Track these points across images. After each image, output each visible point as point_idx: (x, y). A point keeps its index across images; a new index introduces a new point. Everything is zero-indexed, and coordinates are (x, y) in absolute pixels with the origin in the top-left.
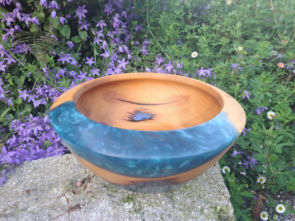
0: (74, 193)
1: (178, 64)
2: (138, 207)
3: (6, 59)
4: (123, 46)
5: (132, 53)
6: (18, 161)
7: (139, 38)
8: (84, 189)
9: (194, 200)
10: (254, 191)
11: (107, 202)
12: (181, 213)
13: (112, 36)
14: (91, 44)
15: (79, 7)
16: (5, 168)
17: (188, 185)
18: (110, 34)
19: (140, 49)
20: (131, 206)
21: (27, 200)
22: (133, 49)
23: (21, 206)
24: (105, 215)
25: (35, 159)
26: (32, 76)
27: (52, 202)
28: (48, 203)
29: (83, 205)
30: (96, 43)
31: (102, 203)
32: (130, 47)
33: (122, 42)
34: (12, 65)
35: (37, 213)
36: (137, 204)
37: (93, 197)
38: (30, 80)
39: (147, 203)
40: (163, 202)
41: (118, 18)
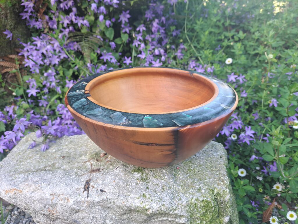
0: (97, 160)
1: (209, 69)
2: (145, 177)
3: (60, 54)
4: (160, 49)
5: (167, 56)
6: (59, 134)
7: (175, 42)
8: (106, 159)
9: (194, 181)
10: (269, 197)
11: (121, 170)
12: (180, 188)
13: (150, 40)
14: (131, 45)
15: (124, 12)
16: (49, 138)
17: (192, 169)
18: (148, 38)
19: (175, 53)
20: (139, 175)
21: (62, 162)
22: (169, 52)
23: (57, 165)
24: (118, 178)
25: (72, 135)
26: (78, 70)
27: (80, 165)
28: (76, 165)
29: (102, 170)
30: (135, 45)
31: (117, 170)
32: (166, 51)
33: (159, 45)
34: (64, 59)
35: (68, 171)
36: (145, 175)
37: (111, 165)
38: (76, 73)
39: (153, 175)
40: (166, 177)
41: (158, 24)
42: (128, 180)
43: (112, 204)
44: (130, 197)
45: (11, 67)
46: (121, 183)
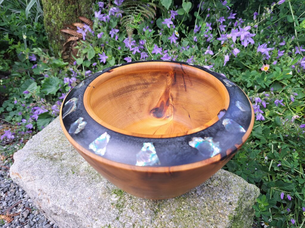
2: (121, 204)
11: (103, 185)
20: (116, 199)
24: (95, 195)
36: (122, 200)
42: (103, 202)
43: (81, 222)
44: (96, 222)
45: (76, 35)
46: (95, 202)
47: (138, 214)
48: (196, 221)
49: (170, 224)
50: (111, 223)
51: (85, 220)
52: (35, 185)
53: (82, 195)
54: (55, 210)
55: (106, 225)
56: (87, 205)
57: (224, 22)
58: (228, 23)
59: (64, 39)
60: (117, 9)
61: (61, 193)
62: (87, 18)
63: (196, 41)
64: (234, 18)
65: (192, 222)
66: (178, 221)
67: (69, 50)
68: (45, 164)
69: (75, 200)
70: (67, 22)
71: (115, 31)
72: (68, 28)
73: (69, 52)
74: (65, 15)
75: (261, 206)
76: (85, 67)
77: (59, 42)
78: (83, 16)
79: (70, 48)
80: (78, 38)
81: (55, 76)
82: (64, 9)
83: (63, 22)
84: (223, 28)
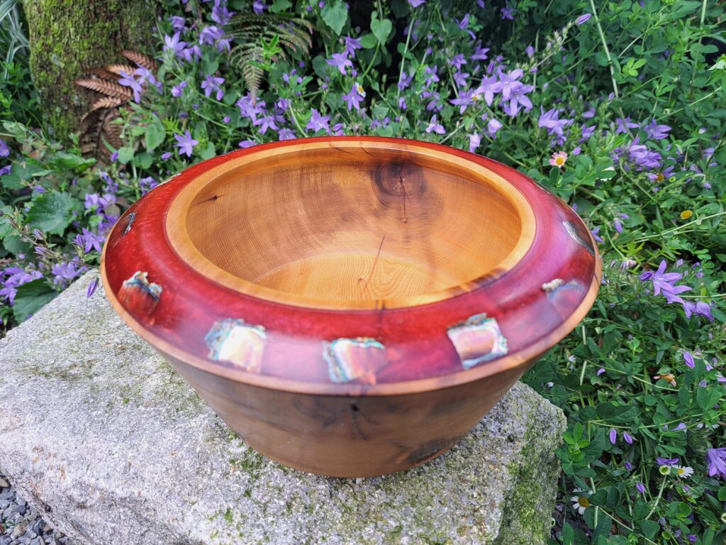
2: (254, 459)
14: (399, 47)
20: (243, 449)
21: (109, 361)
42: (208, 458)
43: (152, 513)
44: (193, 507)
45: (114, 94)
46: (188, 461)
47: (298, 479)
48: (435, 484)
49: (376, 496)
50: (231, 505)
51: (164, 506)
52: (23, 438)
53: (152, 448)
54: (81, 495)
55: (220, 511)
56: (167, 470)
57: (463, 66)
58: (471, 70)
59: (83, 103)
60: (219, 31)
61: (95, 450)
62: (143, 55)
63: (405, 107)
64: (484, 57)
65: (428, 487)
66: (393, 487)
67: (96, 131)
68: (49, 389)
69: (136, 463)
70: (91, 63)
71: (214, 82)
72: (94, 77)
73: (97, 134)
74: (85, 45)
75: (573, 450)
76: (138, 169)
77: (71, 112)
78: (132, 50)
79: (100, 124)
80: (119, 102)
81: (63, 189)
82: (85, 30)
83: (80, 61)
84: (461, 80)
